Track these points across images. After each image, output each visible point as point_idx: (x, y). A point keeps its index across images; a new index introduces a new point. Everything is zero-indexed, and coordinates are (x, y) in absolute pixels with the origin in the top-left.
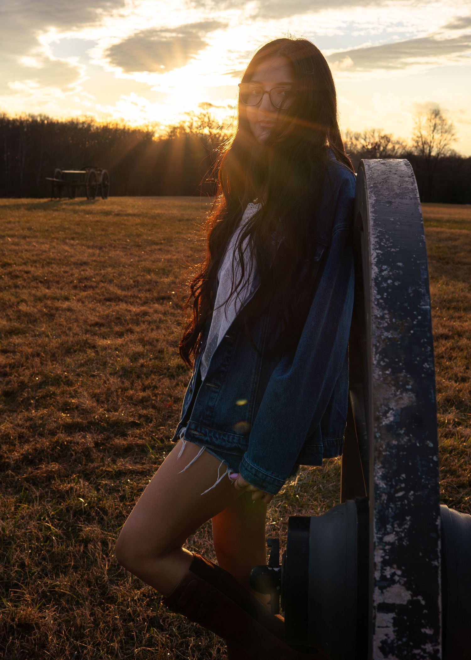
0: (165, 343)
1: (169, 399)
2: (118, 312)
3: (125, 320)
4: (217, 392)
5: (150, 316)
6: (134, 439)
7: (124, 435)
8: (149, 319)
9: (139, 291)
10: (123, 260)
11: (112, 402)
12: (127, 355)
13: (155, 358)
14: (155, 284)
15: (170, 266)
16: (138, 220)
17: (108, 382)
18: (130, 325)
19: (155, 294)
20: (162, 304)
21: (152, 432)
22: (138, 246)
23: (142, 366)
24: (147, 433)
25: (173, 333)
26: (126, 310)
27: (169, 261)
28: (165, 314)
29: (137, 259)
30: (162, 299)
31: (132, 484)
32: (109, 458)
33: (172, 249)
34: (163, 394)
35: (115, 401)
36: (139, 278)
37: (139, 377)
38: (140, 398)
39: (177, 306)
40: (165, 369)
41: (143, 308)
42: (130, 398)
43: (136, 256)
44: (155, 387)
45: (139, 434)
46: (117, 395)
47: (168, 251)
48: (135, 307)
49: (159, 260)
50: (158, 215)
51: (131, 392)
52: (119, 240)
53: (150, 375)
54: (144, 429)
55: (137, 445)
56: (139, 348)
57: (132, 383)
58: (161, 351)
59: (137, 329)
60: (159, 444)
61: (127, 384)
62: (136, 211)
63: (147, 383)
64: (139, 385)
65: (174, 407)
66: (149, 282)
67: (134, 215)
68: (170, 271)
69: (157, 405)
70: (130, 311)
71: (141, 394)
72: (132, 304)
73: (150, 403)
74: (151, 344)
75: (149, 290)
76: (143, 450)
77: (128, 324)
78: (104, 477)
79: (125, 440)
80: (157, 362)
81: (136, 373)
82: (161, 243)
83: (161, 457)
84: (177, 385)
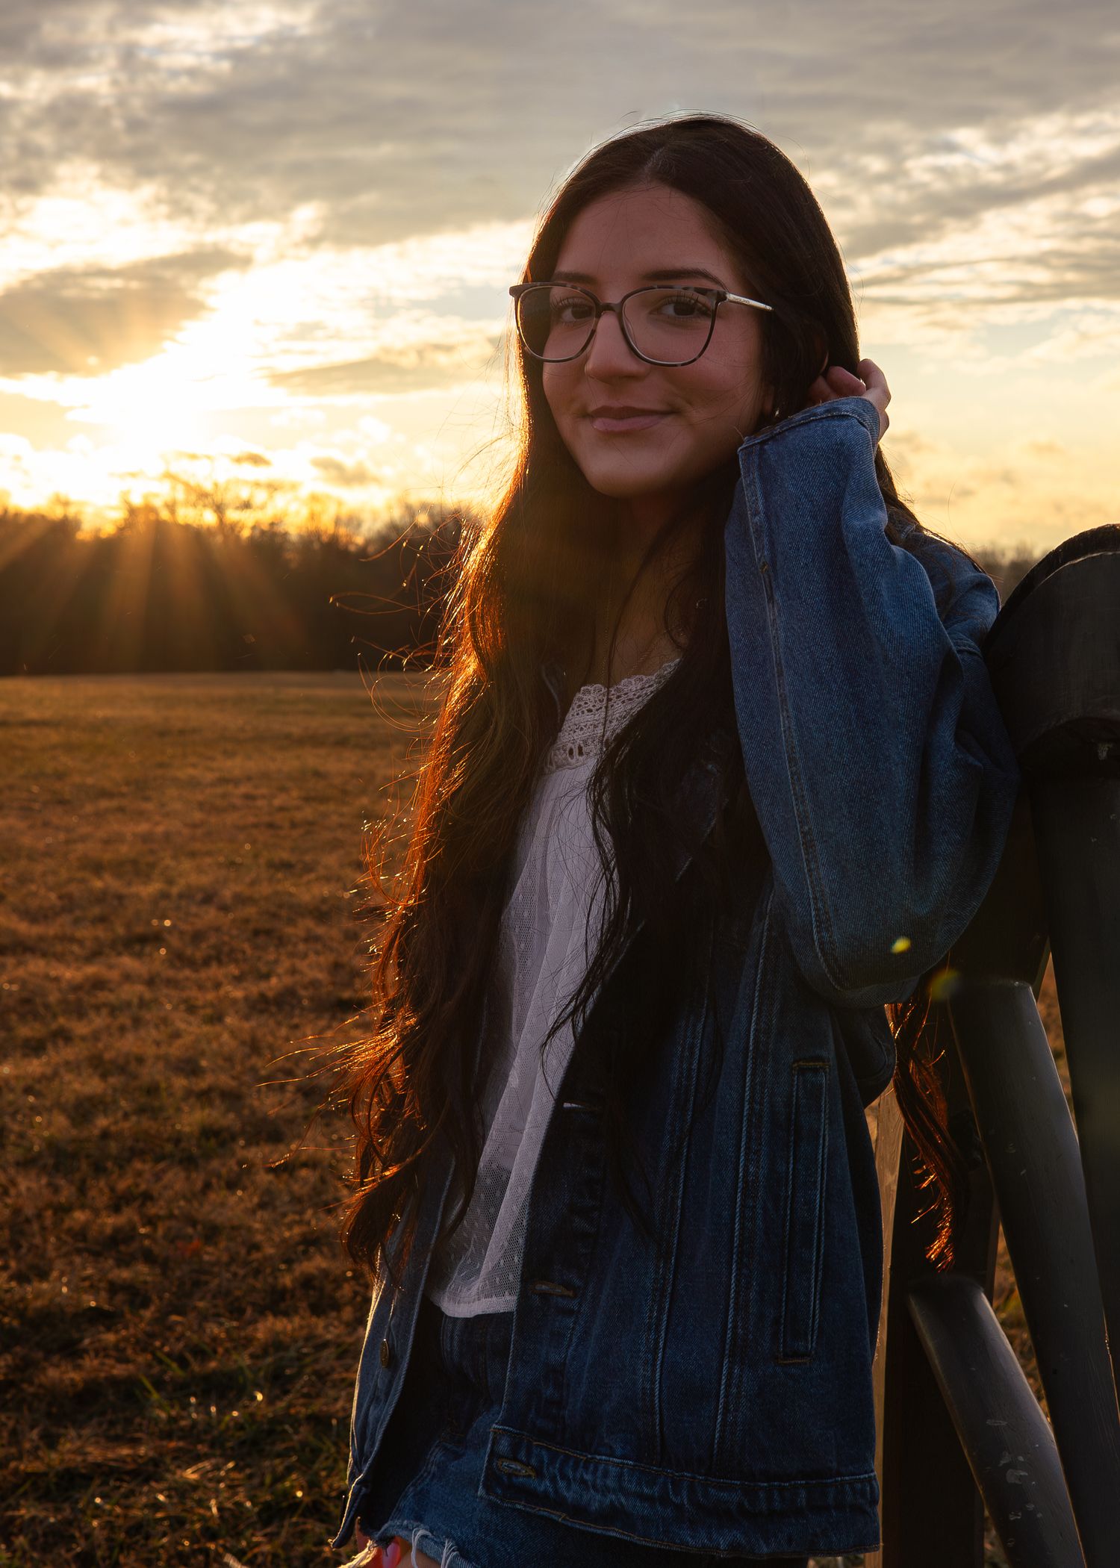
0: (160, 1065)
1: (190, 1230)
2: (24, 984)
3: (47, 1006)
4: (570, 1312)
5: (111, 991)
6: (103, 1364)
7: (71, 1351)
8: (111, 998)
9: (77, 922)
10: (27, 841)
11: (29, 1250)
12: (62, 1108)
13: (141, 1111)
14: (115, 903)
15: (152, 852)
16: (54, 737)
17: (13, 1192)
18: (62, 1020)
19: (121, 930)
20: (139, 955)
21: (152, 1336)
22: (62, 802)
23: (105, 1135)
24: (138, 1342)
25: (176, 1035)
26: (47, 977)
27: (146, 838)
28: (151, 982)
29: (62, 836)
30: (141, 941)
31: (110, 1513)
32: (32, 1428)
33: (149, 806)
34: (171, 1216)
35: (37, 1247)
36: (73, 888)
37: (99, 1169)
38: (108, 1231)
39: (179, 959)
40: (168, 1140)
41: (91, 970)
42: (80, 1234)
43: (57, 828)
44: (147, 1197)
45: (116, 1346)
46: (43, 1229)
47: (141, 815)
48: (68, 965)
49: (119, 838)
50: (107, 722)
51: (80, 1216)
52: (11, 788)
53: (129, 1160)
54: (126, 1328)
55: (114, 1382)
56: (93, 1085)
57: (82, 1190)
58: (153, 1090)
59: (81, 1028)
60: (175, 1371)
61: (67, 1193)
62: (48, 714)
63: (122, 1185)
64: (101, 1191)
65: (207, 1253)
66: (101, 898)
67: (43, 724)
68: (152, 866)
69: (156, 1250)
70: (57, 980)
71: (110, 1222)
72: (60, 958)
73: (135, 1246)
74: (122, 1070)
75: (102, 919)
76: (129, 1392)
77: (55, 1016)
78: (25, 1495)
79: (78, 1368)
80: (146, 1123)
81: (88, 1156)
82: (123, 795)
83: (184, 1414)
84: (207, 1186)
